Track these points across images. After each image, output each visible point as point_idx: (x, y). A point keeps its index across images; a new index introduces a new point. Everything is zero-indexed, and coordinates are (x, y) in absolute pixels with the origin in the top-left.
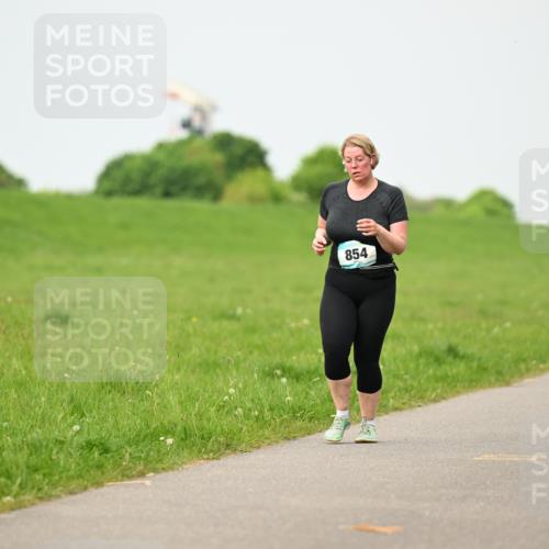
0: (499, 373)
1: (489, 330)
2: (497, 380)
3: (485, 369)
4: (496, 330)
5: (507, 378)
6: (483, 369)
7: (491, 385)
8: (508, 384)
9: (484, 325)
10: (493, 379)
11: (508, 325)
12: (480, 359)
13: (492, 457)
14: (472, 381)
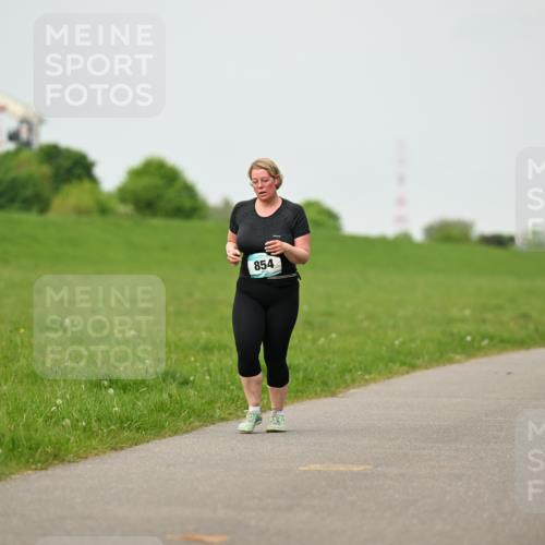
0: (325, 383)
1: (314, 341)
2: (322, 391)
3: (310, 380)
4: (322, 340)
5: (333, 389)
6: (309, 380)
7: (317, 396)
8: (333, 394)
9: (310, 337)
10: (319, 389)
11: (334, 335)
12: (306, 370)
13: (318, 467)
14: (298, 391)
